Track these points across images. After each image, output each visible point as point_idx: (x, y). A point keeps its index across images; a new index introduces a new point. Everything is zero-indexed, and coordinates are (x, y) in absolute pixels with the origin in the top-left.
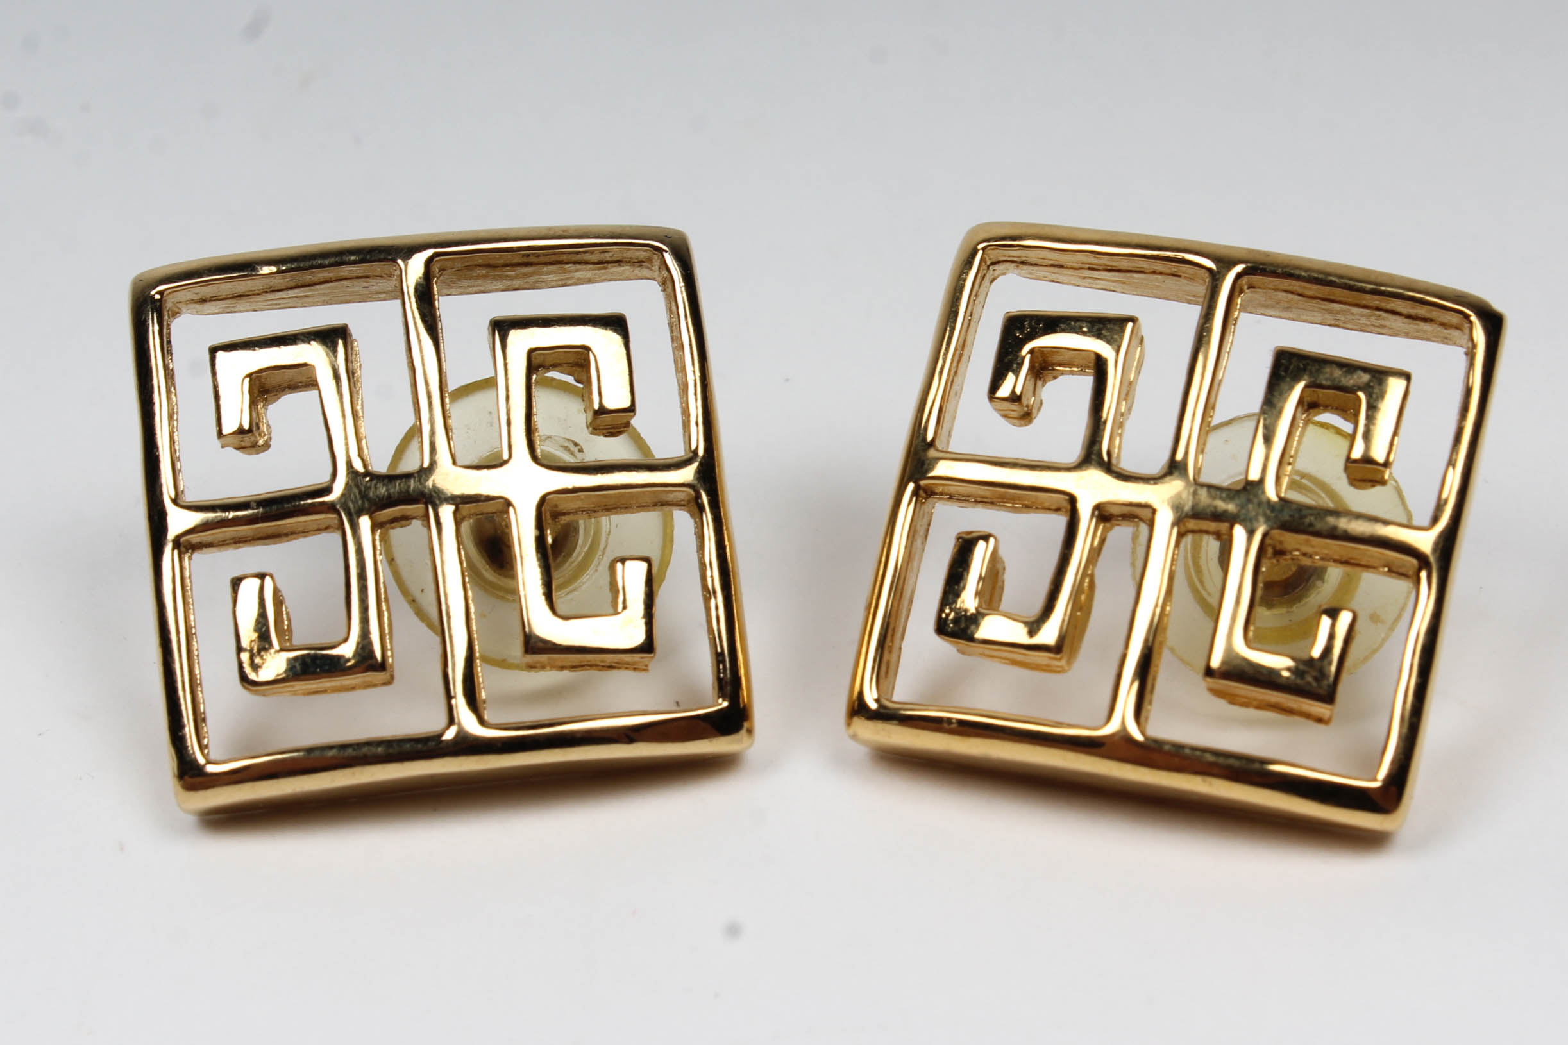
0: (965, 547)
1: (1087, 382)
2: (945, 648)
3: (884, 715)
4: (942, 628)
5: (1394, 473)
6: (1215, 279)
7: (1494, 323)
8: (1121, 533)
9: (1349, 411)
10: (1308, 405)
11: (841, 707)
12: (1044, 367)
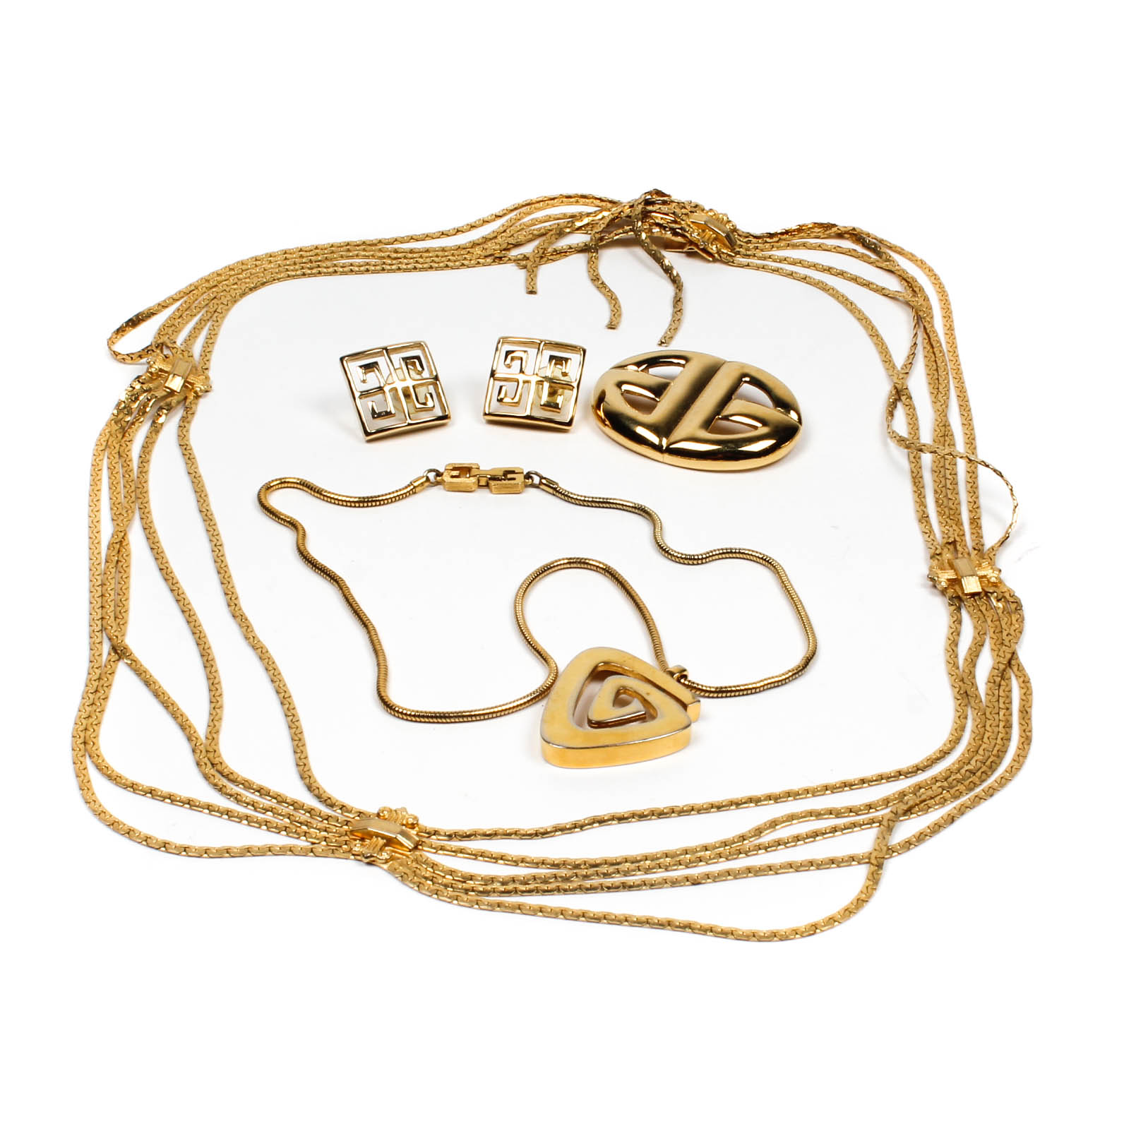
0: (501, 387)
1: (520, 361)
2: (498, 403)
3: (490, 414)
4: (498, 400)
5: (569, 374)
6: (540, 344)
7: (584, 351)
8: (526, 384)
9: (562, 365)
10: (556, 364)
11: (482, 414)
12: (512, 359)
